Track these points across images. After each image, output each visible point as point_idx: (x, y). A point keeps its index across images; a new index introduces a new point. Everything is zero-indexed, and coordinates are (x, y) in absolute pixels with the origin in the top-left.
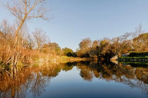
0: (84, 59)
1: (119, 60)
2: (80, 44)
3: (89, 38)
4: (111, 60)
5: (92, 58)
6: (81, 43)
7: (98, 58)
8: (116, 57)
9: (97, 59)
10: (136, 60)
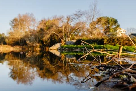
0: (17, 49)
1: (61, 50)
2: (12, 21)
3: (32, 14)
4: (50, 49)
5: (30, 47)
6: (15, 20)
7: (40, 47)
8: (58, 45)
9: (39, 49)
10: (79, 49)
